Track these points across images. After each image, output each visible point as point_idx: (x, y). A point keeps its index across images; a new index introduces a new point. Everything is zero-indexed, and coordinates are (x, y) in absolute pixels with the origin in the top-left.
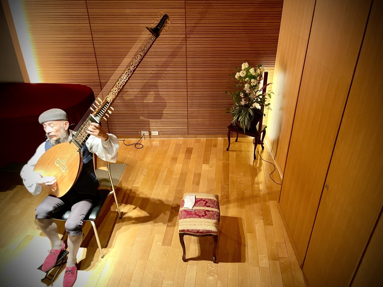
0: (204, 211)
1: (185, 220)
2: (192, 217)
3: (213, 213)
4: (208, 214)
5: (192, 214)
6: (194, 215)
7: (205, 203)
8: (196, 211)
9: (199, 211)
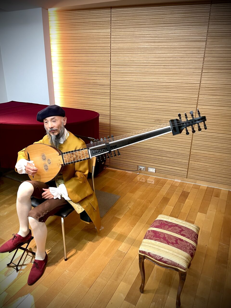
0: (176, 239)
1: (150, 241)
2: (159, 240)
3: (186, 244)
4: (179, 244)
5: (160, 238)
6: (162, 239)
7: (180, 231)
8: (166, 236)
9: (170, 236)
